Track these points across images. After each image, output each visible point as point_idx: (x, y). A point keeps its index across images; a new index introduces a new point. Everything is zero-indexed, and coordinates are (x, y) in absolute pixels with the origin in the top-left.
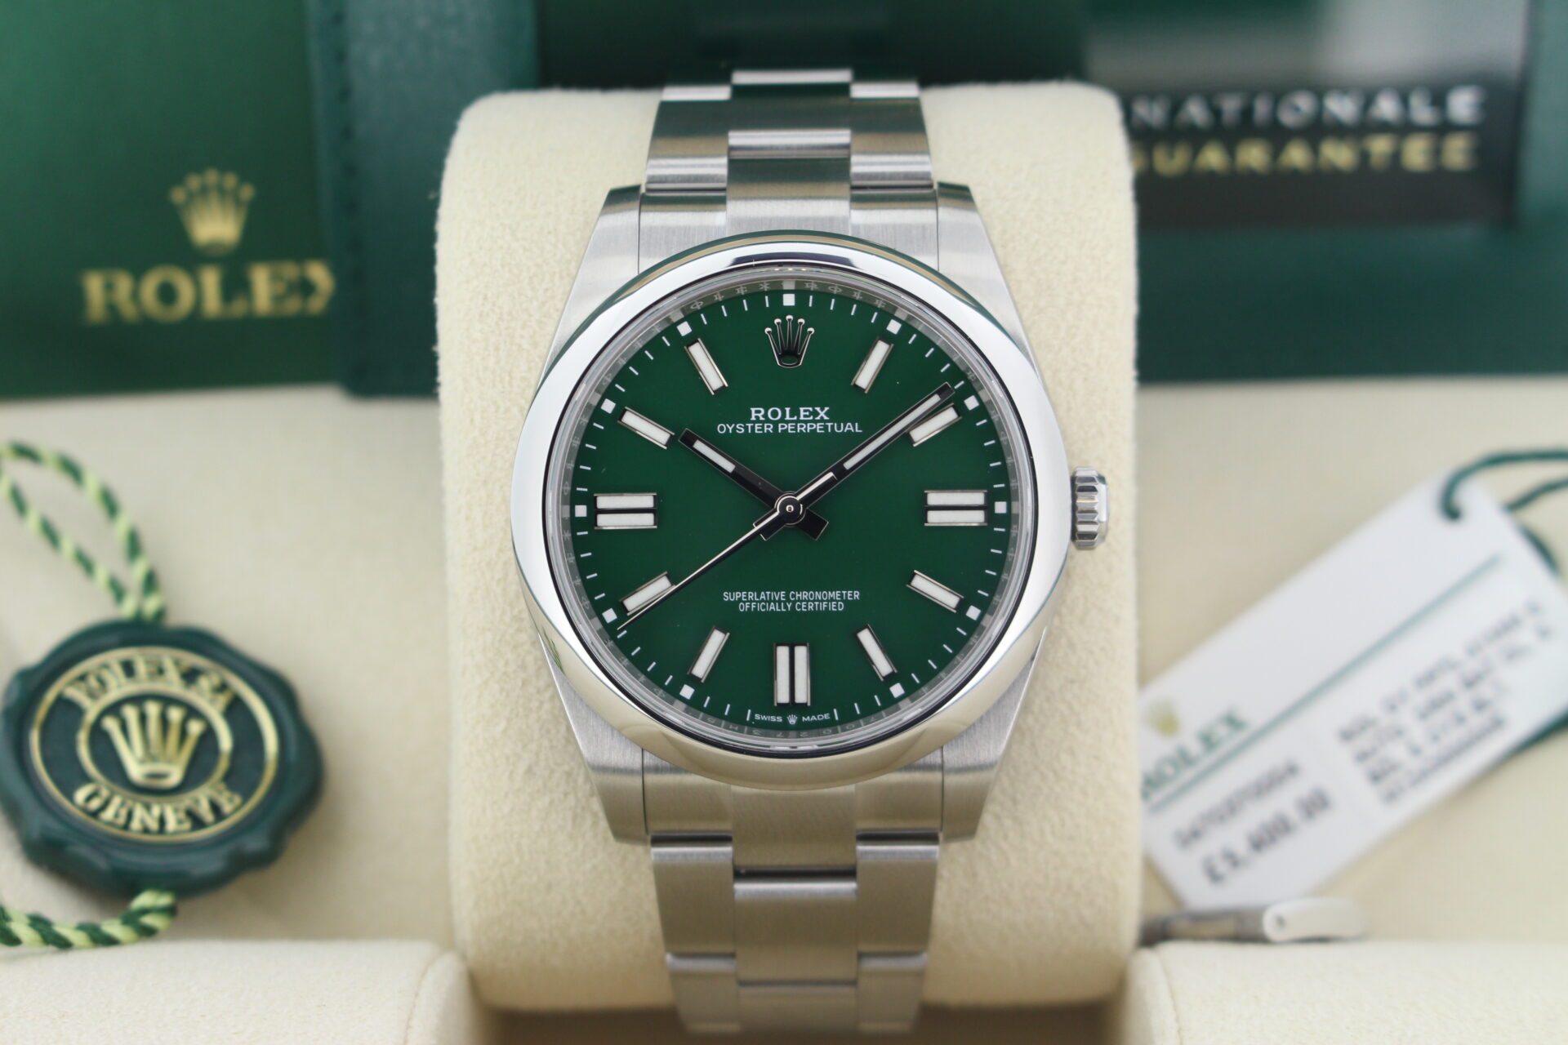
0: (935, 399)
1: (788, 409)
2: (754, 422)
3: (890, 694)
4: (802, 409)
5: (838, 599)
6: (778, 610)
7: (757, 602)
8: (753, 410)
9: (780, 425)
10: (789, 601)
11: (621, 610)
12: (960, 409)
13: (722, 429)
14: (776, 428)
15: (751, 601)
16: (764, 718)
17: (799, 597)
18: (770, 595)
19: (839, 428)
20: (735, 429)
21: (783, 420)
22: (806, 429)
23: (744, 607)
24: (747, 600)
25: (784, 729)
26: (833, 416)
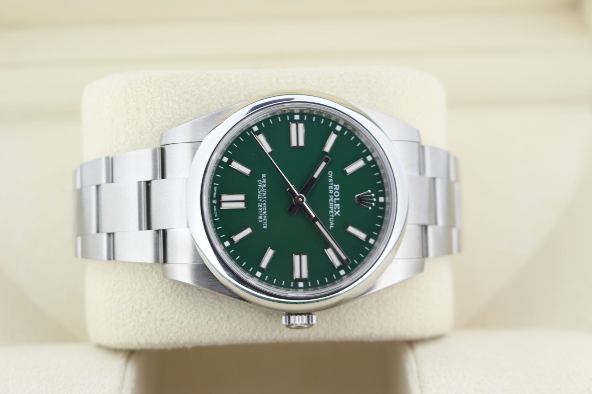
0: (344, 258)
1: (338, 199)
2: (333, 186)
3: (225, 241)
4: (339, 205)
5: (263, 219)
6: (259, 196)
7: (262, 187)
9: (332, 196)
10: (262, 200)
11: (257, 133)
12: (340, 268)
13: (330, 173)
14: (331, 194)
15: (262, 185)
16: (215, 190)
17: (264, 204)
18: (264, 193)
19: (332, 220)
20: (330, 178)
21: (334, 197)
22: (331, 207)
23: (260, 182)
24: (262, 183)
25: (211, 198)
26: (336, 217)
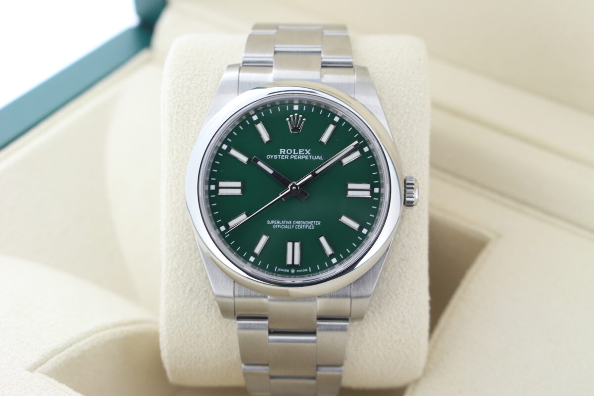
0: (351, 148)
2: (281, 155)
3: (331, 262)
4: (300, 150)
5: (312, 224)
6: (288, 228)
7: (280, 225)
8: (281, 150)
9: (291, 156)
10: (293, 225)
11: (227, 227)
12: (362, 151)
13: (268, 157)
14: (289, 157)
15: (278, 224)
16: (282, 270)
17: (297, 223)
18: (285, 222)
19: (314, 158)
20: (273, 157)
21: (292, 154)
22: (301, 158)
23: (275, 227)
24: (276, 224)
25: (289, 274)
26: (312, 153)
